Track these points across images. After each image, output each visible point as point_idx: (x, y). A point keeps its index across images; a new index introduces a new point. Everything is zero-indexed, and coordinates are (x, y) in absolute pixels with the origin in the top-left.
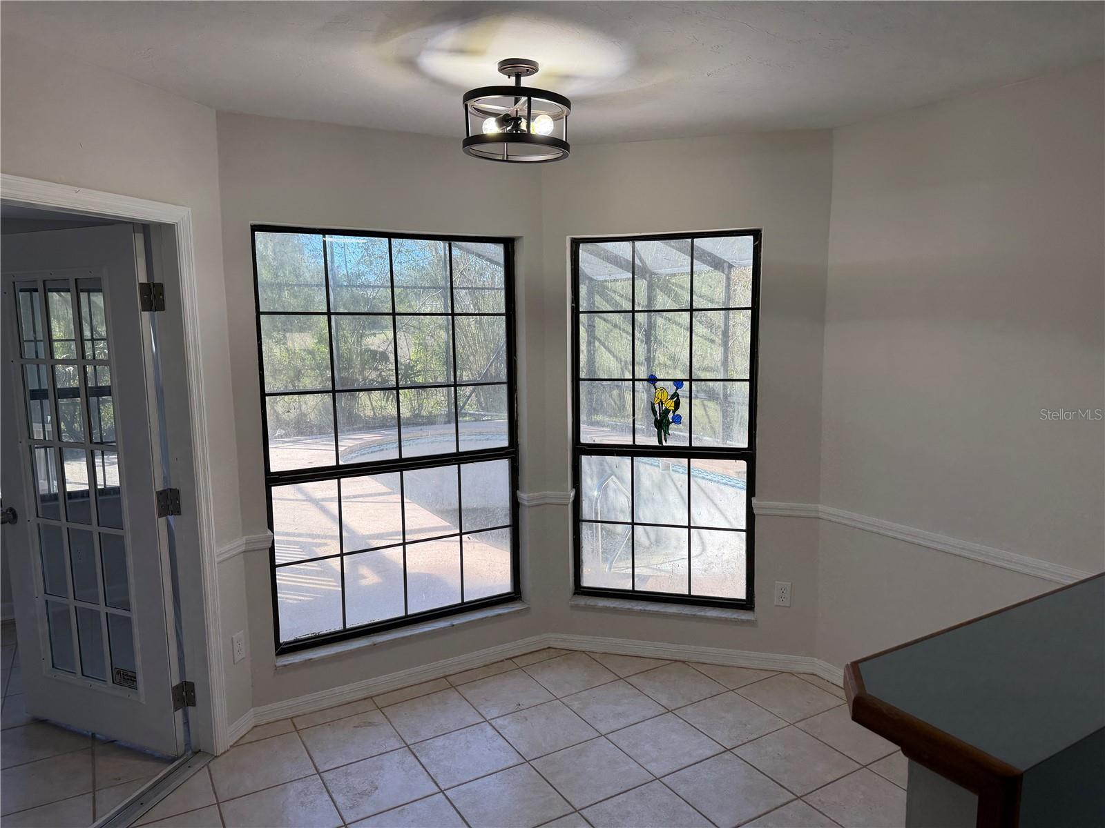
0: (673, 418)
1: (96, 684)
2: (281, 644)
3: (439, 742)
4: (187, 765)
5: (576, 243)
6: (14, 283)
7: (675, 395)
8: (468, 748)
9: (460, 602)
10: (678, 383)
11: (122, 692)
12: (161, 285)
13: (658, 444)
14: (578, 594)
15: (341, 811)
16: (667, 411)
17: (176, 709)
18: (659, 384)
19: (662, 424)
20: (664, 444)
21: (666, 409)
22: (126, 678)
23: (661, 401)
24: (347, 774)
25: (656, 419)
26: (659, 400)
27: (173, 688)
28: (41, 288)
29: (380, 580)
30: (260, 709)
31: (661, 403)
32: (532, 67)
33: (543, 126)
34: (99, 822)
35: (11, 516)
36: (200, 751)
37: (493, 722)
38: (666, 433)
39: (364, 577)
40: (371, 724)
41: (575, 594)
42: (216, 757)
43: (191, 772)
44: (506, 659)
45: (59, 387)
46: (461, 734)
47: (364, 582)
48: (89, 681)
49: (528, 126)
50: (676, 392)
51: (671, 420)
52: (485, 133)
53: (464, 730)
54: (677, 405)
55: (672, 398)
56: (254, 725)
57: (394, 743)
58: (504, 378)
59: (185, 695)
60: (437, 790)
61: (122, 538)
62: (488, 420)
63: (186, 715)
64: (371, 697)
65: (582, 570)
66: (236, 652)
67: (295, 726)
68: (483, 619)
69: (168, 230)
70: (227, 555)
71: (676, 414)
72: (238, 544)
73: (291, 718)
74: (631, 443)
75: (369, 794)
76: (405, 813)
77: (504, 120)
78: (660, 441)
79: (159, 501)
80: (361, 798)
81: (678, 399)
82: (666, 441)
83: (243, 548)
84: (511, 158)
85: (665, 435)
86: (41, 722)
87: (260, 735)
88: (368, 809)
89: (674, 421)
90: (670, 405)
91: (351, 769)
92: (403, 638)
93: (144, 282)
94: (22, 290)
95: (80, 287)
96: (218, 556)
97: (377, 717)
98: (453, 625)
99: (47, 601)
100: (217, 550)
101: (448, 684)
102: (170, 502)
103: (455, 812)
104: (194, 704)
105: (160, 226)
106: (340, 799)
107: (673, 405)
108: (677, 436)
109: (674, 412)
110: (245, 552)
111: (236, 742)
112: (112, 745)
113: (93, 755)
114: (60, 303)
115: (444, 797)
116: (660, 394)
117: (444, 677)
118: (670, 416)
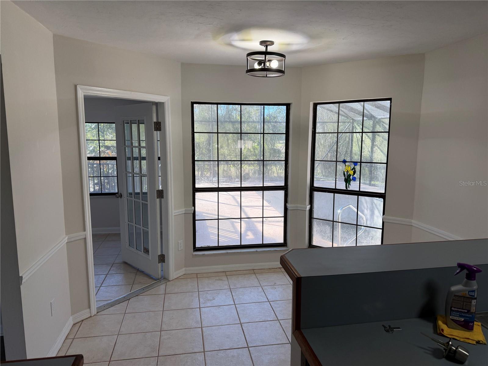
0: (352, 178)
1: (139, 252)
2: (196, 248)
3: (241, 290)
4: (160, 282)
5: (315, 105)
6: (124, 121)
7: (354, 168)
8: (250, 293)
9: (262, 243)
10: (355, 163)
11: (145, 255)
12: (160, 122)
13: (345, 189)
14: (310, 247)
15: (200, 303)
16: (350, 175)
17: (159, 263)
18: (347, 164)
19: (348, 180)
20: (348, 189)
21: (350, 174)
22: (146, 251)
23: (348, 171)
24: (207, 293)
25: (345, 178)
26: (347, 170)
27: (158, 256)
28: (130, 123)
29: (253, 237)
30: (187, 269)
31: (348, 172)
32: (272, 43)
33: (274, 64)
34: (131, 292)
35: (120, 196)
36: (165, 278)
37: (263, 287)
38: (349, 184)
39: (248, 235)
40: (221, 280)
41: (309, 247)
42: (170, 281)
43: (161, 283)
44: (278, 268)
45: (134, 156)
46: (250, 288)
47: (248, 237)
48: (138, 251)
49: (270, 65)
50: (354, 167)
51: (351, 179)
52: (255, 68)
53: (252, 288)
54: (354, 173)
55: (352, 170)
56: (184, 273)
57: (226, 287)
58: (284, 159)
59: (162, 259)
60: (233, 303)
61: (147, 204)
62: (323, 180)
63: (162, 266)
64: (225, 272)
65: (313, 238)
66: (179, 246)
67: (197, 276)
68: (269, 250)
69: (162, 104)
70: (178, 214)
71: (354, 176)
72: (182, 210)
73: (197, 274)
74: (334, 188)
75: (211, 300)
76: (220, 308)
77: (260, 63)
78: (346, 187)
79: (157, 193)
80: (208, 301)
81: (355, 170)
82: (349, 188)
83: (184, 212)
84: (268, 76)
85: (349, 185)
86: (125, 263)
87: (186, 277)
88: (209, 305)
89: (352, 180)
90: (351, 172)
91: (209, 292)
92: (238, 252)
93: (156, 121)
94: (126, 123)
95: (140, 122)
96: (174, 213)
97: (225, 278)
98: (257, 251)
99: (128, 224)
100: (174, 212)
101: (253, 272)
102: (161, 194)
103: (236, 311)
104: (164, 262)
105: (160, 103)
106: (201, 300)
107: (353, 173)
108: (354, 186)
109: (353, 176)
110: (185, 213)
111: (178, 277)
112: (142, 272)
113: (136, 275)
114: (134, 127)
115: (235, 306)
116: (347, 168)
117: (253, 270)
118: (351, 177)
